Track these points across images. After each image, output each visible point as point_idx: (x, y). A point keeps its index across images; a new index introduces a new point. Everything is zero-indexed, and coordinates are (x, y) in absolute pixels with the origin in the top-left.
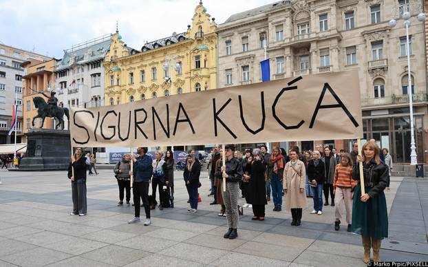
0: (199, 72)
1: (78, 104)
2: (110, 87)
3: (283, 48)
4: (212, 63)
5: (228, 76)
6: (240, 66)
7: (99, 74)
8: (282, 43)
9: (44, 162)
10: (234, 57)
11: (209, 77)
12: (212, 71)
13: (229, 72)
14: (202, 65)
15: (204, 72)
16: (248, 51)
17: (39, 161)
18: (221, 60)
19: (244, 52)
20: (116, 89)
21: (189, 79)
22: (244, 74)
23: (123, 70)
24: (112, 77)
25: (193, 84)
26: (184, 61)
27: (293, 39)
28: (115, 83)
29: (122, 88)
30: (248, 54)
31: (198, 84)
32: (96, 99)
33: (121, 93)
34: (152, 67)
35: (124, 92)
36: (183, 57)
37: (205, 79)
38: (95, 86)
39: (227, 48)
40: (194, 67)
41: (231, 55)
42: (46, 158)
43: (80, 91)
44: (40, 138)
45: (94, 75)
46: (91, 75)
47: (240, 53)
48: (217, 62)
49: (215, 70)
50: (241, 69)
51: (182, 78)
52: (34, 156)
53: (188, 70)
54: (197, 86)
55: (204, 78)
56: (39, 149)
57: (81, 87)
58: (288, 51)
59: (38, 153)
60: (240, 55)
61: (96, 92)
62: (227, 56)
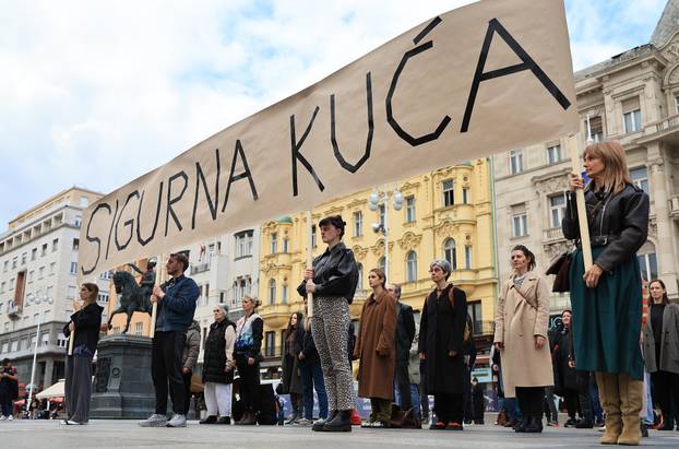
0: (451, 214)
1: (207, 295)
2: (269, 257)
3: (643, 148)
4: (479, 192)
5: (517, 220)
6: (543, 196)
7: (250, 233)
8: (639, 135)
9: (124, 403)
10: (529, 177)
11: (474, 224)
12: (479, 210)
13: (519, 211)
14: (458, 199)
15: (462, 214)
16: (560, 162)
17: (113, 402)
18: (499, 187)
19: (552, 164)
20: (282, 260)
21: (431, 231)
22: (555, 212)
23: (297, 220)
24: (274, 235)
25: (440, 240)
26: (421, 196)
27: (666, 125)
28: (280, 247)
29: (294, 258)
30: (561, 167)
31: (449, 240)
32: (243, 284)
33: (290, 268)
34: (353, 210)
35: (296, 267)
36: (417, 185)
37: (465, 229)
38: (241, 258)
39: (513, 159)
40: (440, 202)
41: (523, 172)
42: (128, 395)
43: (213, 268)
44: (119, 354)
45: (241, 235)
46: (236, 235)
47: (542, 168)
48: (491, 189)
49: (486, 209)
50: (545, 202)
51: (415, 230)
52: (106, 391)
53: (429, 212)
54: (446, 245)
55: (463, 228)
56: (116, 376)
57: (214, 263)
58: (654, 153)
59: (114, 384)
60: (544, 172)
61: (242, 269)
62: (514, 174)
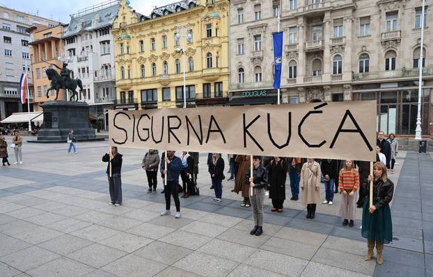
0: (210, 42)
1: (88, 72)
2: (120, 56)
3: (296, 18)
4: (223, 32)
5: (239, 46)
6: (252, 36)
7: (108, 42)
8: (295, 12)
9: (61, 133)
10: (245, 26)
11: (220, 46)
12: (223, 40)
13: (241, 42)
14: (213, 34)
15: (215, 41)
16: (260, 20)
17: (56, 133)
18: (233, 29)
19: (256, 20)
20: (127, 57)
21: (200, 49)
22: (256, 43)
23: (133, 37)
24: (122, 44)
25: (205, 54)
26: (195, 30)
27: (307, 9)
28: (125, 51)
29: (133, 56)
30: (261, 23)
31: (209, 54)
32: (106, 67)
33: (131, 61)
34: (162, 34)
35: (134, 61)
36: (194, 25)
37: (216, 49)
38: (105, 54)
39: (239, 16)
40: (205, 35)
41: (243, 23)
42: (63, 130)
43: (90, 59)
44: (55, 111)
45: (103, 42)
46: (100, 42)
47: (252, 22)
48: (229, 31)
49: (226, 39)
50: (253, 39)
51: (193, 47)
52: (51, 128)
53: (199, 39)
54: (208, 55)
55: (215, 48)
56: (56, 121)
57: (90, 55)
58: (301, 21)
59: (55, 125)
60: (252, 24)
61: (106, 60)
62: (239, 24)
